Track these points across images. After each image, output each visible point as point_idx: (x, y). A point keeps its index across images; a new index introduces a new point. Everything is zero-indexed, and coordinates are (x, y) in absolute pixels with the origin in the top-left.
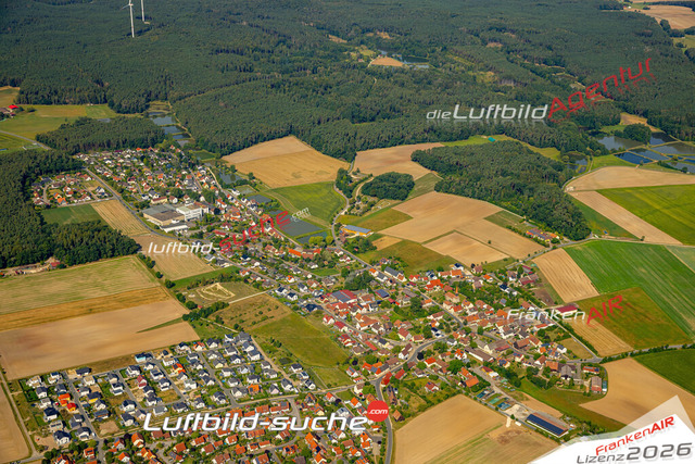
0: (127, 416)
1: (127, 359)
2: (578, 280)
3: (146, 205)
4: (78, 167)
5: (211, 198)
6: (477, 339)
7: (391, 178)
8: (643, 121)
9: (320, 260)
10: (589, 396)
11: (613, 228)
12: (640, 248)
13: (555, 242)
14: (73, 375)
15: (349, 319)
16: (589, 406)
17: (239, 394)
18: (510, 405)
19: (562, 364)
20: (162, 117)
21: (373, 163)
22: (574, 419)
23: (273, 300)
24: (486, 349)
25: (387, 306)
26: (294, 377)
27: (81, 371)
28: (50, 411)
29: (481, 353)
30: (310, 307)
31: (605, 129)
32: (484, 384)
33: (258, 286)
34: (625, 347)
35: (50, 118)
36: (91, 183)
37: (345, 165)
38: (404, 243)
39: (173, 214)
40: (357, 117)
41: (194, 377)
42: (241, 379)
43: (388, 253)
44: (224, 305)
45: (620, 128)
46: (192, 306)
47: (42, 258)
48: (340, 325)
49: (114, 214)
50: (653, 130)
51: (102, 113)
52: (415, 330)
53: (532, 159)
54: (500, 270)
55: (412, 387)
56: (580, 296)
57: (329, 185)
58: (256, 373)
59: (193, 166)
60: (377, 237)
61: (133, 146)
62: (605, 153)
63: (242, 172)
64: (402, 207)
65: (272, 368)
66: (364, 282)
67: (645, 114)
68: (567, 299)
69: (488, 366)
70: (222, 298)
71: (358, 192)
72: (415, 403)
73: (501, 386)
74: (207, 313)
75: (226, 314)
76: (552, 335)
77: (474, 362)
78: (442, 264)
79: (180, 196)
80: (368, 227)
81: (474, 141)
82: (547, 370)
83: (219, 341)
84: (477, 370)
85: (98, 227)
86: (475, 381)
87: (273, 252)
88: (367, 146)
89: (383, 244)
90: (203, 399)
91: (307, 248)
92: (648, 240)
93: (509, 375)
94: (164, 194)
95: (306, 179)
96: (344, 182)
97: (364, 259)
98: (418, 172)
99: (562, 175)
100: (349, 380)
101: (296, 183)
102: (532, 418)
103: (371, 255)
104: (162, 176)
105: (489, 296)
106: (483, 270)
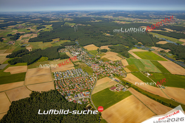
0: (64, 77)
1: (66, 71)
2: (126, 63)
3: (72, 52)
4: (65, 48)
5: (80, 52)
6: (111, 70)
7: (104, 49)
8: (141, 43)
9: (92, 60)
10: (124, 78)
11: (133, 57)
12: (136, 59)
13: (125, 58)
14: (59, 72)
15: (95, 67)
16: (123, 79)
17: (78, 75)
18: (113, 78)
19: (121, 73)
20: (77, 42)
21: (103, 48)
22: (121, 80)
23: (85, 64)
24: (112, 71)
25: (100, 66)
26: (86, 74)
27: (60, 72)
28: (56, 76)
29: (111, 72)
30: (90, 65)
31: (136, 44)
32: (110, 76)
33: (84, 63)
34: (130, 72)
35: (63, 42)
36: (66, 50)
37: (99, 48)
38: (104, 58)
39: (75, 54)
40: (102, 42)
41: (73, 73)
42: (79, 74)
43: (102, 59)
44: (79, 65)
45: (138, 44)
46: (75, 65)
47: (58, 59)
48: (93, 68)
49: (68, 53)
50: (142, 44)
51: (69, 41)
52: (103, 69)
53: (124, 47)
54: (116, 62)
55: (101, 76)
56: (126, 65)
57: (96, 50)
58: (81, 73)
59: (79, 48)
60: (101, 57)
61: (72, 45)
62: (135, 47)
63: (85, 49)
64: (105, 53)
65: (83, 73)
66: (97, 63)
67: (141, 42)
68: (124, 66)
69: (111, 73)
70: (79, 64)
71: (100, 51)
72: (101, 77)
73: (112, 76)
74: (77, 66)
75: (79, 66)
76: (121, 70)
77: (110, 73)
78: (109, 60)
79: (76, 51)
80: (100, 56)
81: (117, 45)
82: (119, 74)
83: (77, 69)
84: (110, 74)
85: (65, 55)
86: (109, 75)
87: (87, 59)
88: (102, 46)
89: (101, 58)
90: (74, 76)
91: (91, 58)
92: (137, 58)
93: (114, 74)
94: (74, 51)
95: (93, 50)
96: (98, 50)
97: (98, 60)
98: (108, 49)
99: (128, 50)
100: (93, 74)
101: (92, 50)
102: (115, 80)
103: (100, 59)
104: (75, 49)
105: (114, 65)
106: (114, 62)
